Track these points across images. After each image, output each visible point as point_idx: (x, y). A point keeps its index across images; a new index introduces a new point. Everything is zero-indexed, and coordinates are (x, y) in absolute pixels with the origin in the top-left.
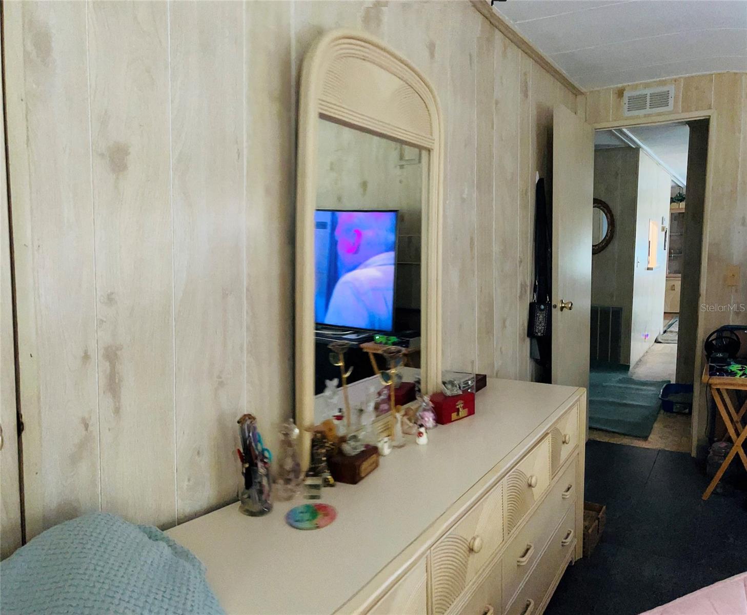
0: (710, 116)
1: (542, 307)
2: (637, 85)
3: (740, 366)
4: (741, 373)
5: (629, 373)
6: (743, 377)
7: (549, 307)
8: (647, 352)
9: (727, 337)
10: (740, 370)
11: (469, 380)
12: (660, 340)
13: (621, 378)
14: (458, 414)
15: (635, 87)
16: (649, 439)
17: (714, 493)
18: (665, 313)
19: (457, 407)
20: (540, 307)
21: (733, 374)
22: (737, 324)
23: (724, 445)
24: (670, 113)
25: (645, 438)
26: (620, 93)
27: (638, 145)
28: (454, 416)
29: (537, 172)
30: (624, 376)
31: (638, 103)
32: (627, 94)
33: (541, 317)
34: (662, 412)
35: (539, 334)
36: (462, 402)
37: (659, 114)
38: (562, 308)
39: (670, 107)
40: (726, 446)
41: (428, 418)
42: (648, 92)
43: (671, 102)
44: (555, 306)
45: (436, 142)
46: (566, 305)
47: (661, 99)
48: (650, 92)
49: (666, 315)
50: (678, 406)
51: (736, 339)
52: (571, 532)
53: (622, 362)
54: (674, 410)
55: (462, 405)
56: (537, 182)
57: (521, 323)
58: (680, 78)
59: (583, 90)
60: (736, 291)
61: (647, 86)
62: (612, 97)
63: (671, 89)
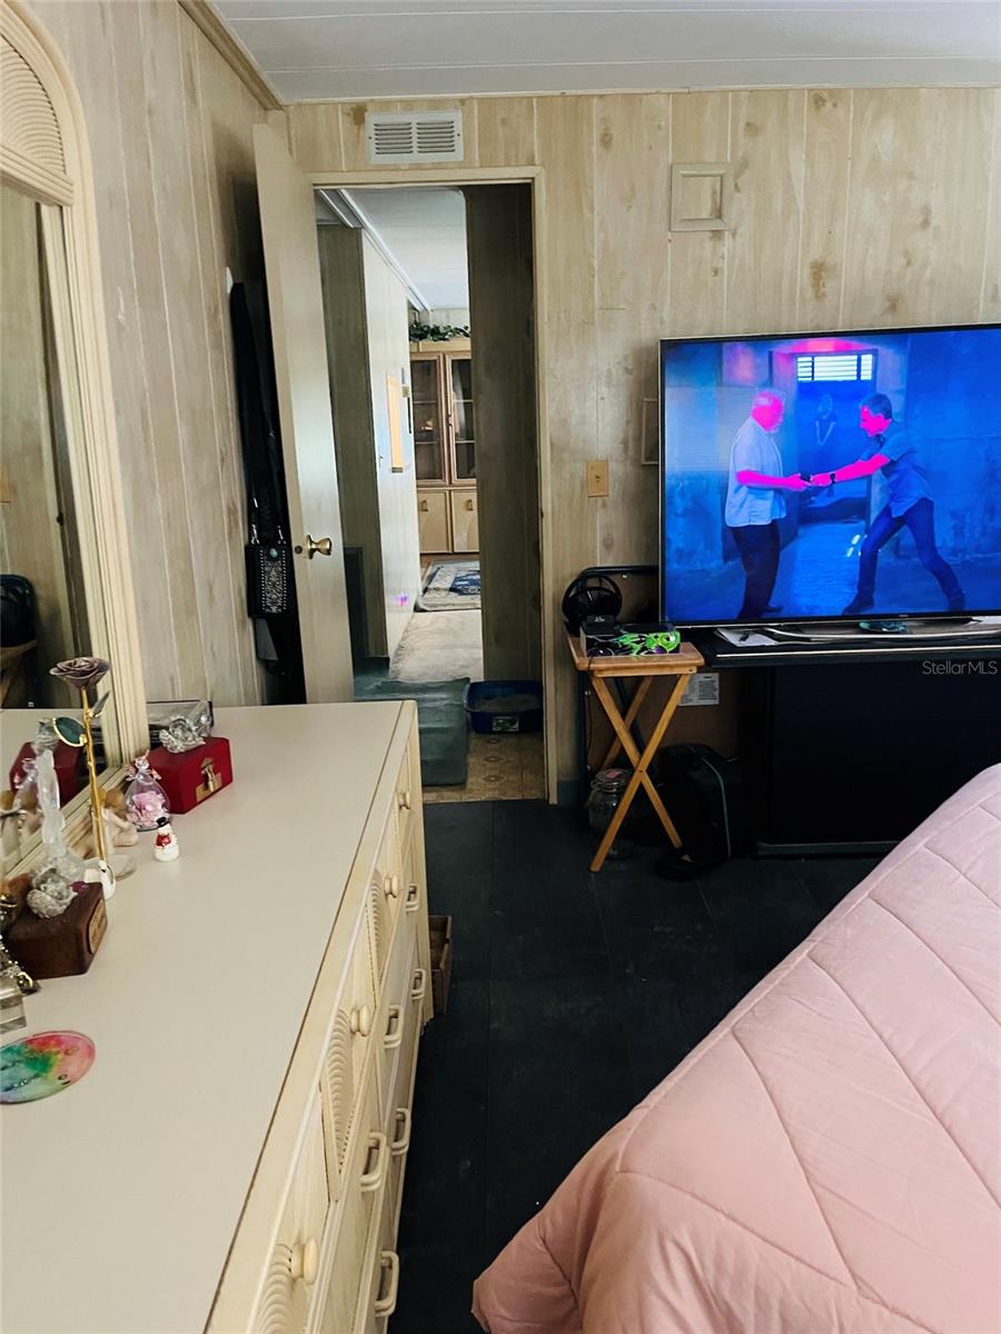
0: (533, 178)
1: (274, 553)
2: (389, 103)
3: (637, 635)
4: (639, 647)
5: (391, 674)
6: (642, 654)
7: (287, 551)
8: (406, 631)
9: (594, 589)
10: (638, 643)
11: (201, 715)
12: (422, 606)
13: (379, 684)
14: (207, 787)
15: (386, 106)
16: (469, 786)
17: (609, 858)
18: (421, 555)
19: (203, 772)
20: (268, 555)
21: (626, 650)
22: (610, 563)
23: (614, 773)
24: (460, 166)
25: (460, 785)
26: (358, 114)
27: (360, 223)
28: (200, 790)
29: (228, 270)
30: (384, 680)
31: (393, 139)
32: (372, 119)
33: (272, 574)
34: (473, 734)
35: (274, 609)
36: (210, 760)
37: (438, 166)
38: (312, 552)
39: (458, 155)
40: (618, 776)
41: (152, 804)
42: (414, 119)
43: (459, 143)
44: (299, 550)
45: (77, 188)
46: (319, 547)
47: (438, 137)
48: (419, 121)
49: (424, 558)
50: (500, 721)
51: (613, 590)
52: (421, 973)
53: (372, 655)
54: (494, 729)
55: (211, 767)
56: (229, 291)
57: (237, 590)
58: (472, 98)
59: (282, 98)
60: (604, 505)
61: (408, 106)
62: (343, 123)
63: (456, 117)
